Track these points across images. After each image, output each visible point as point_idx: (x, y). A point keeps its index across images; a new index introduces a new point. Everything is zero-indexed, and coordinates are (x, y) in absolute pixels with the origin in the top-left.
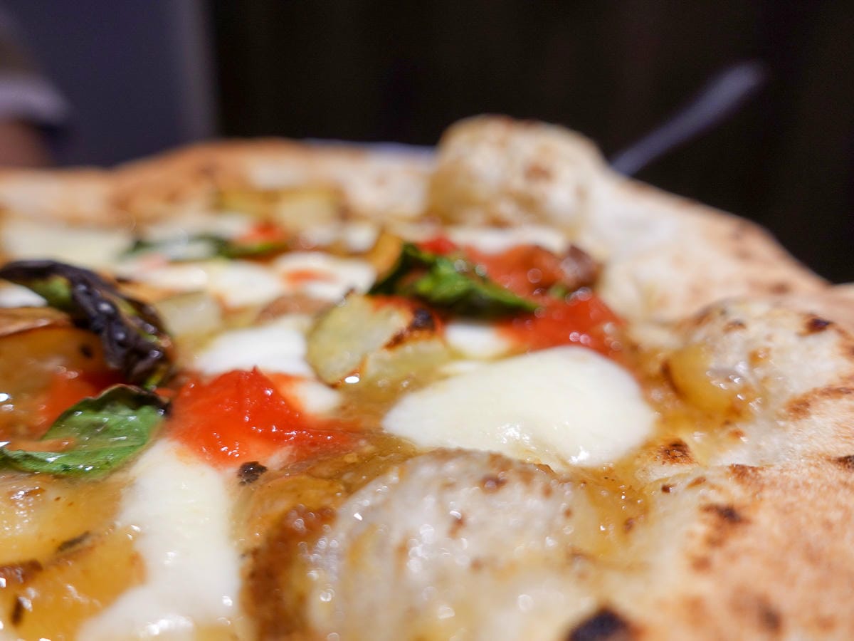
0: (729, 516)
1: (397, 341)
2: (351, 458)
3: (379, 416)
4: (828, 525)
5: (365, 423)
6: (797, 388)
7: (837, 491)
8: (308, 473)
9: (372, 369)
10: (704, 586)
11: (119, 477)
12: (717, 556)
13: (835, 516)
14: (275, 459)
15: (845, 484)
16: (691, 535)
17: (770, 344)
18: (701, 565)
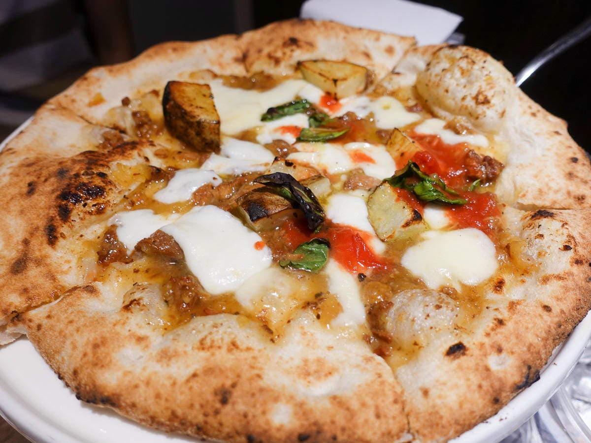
0: (501, 322)
1: (407, 224)
2: (392, 276)
3: (400, 258)
4: (527, 328)
5: (396, 261)
6: (549, 271)
7: (536, 317)
8: (379, 281)
9: (397, 235)
10: (487, 341)
11: (322, 273)
12: (492, 333)
13: (530, 326)
14: (368, 273)
15: (540, 315)
16: (488, 326)
17: (548, 251)
18: (488, 335)
